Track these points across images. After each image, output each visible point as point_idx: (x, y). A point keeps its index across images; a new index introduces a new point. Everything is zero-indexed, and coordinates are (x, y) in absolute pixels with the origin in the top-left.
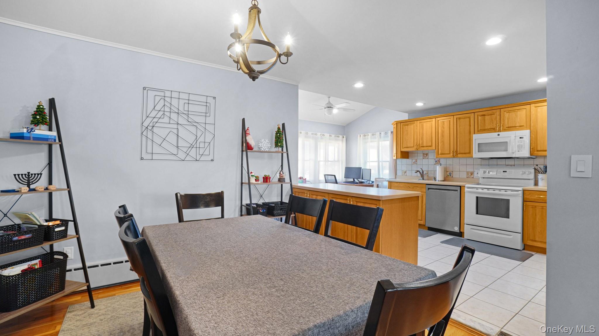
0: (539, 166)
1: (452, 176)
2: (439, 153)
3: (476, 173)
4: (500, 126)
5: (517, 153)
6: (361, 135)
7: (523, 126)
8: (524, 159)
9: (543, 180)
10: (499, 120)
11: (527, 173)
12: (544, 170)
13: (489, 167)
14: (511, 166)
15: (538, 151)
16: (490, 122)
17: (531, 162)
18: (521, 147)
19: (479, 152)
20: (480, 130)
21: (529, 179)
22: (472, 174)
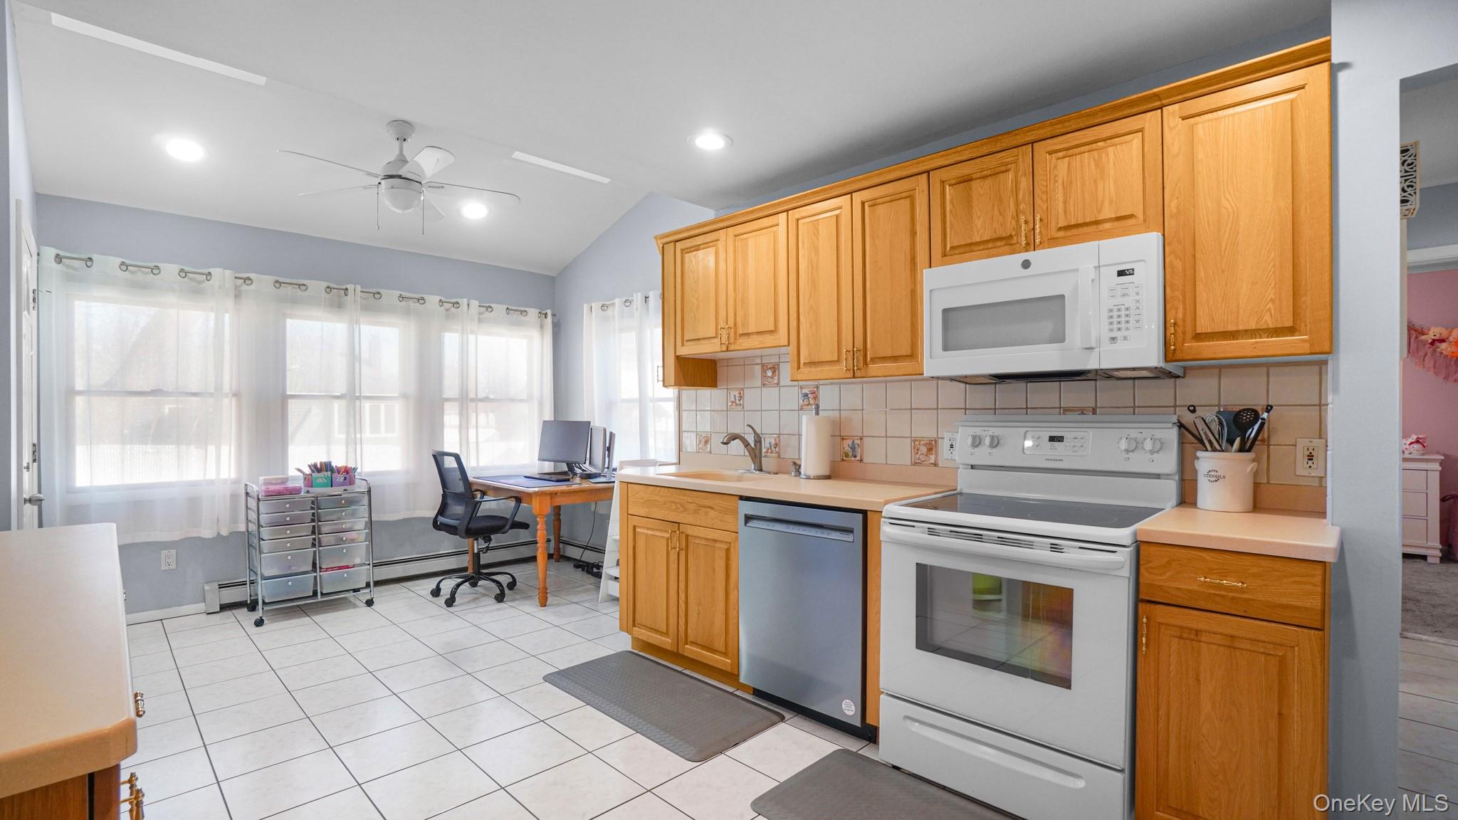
0: (1200, 412)
1: (858, 458)
2: (802, 361)
3: (946, 444)
4: (1031, 226)
5: (1107, 347)
6: (593, 305)
7: (1131, 216)
8: (1134, 379)
9: (1217, 479)
10: (1028, 198)
11: (1148, 445)
12: (1221, 434)
13: (991, 417)
14: (1082, 411)
15: (1198, 337)
16: (994, 205)
17: (1163, 392)
18: (1123, 319)
19: (946, 348)
20: (952, 248)
21: (1158, 476)
22: (932, 446)
